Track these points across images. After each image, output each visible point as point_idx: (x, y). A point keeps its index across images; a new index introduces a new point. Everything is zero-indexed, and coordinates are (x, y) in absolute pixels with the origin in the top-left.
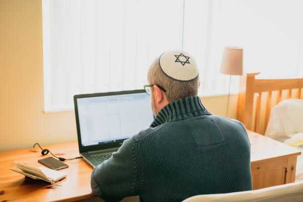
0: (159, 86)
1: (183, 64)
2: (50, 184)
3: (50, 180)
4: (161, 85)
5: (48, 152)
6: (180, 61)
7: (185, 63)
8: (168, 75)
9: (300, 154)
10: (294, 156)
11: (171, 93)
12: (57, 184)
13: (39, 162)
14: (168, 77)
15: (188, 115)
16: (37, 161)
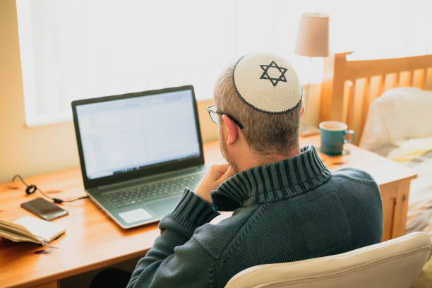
0: (230, 117)
1: (275, 82)
2: (40, 245)
3: (40, 240)
4: (234, 116)
5: (36, 189)
6: (269, 78)
7: (278, 80)
8: (247, 101)
9: (415, 177)
10: (406, 182)
11: (252, 132)
12: (52, 245)
13: (23, 206)
14: (246, 105)
15: (294, 190)
16: (19, 206)
